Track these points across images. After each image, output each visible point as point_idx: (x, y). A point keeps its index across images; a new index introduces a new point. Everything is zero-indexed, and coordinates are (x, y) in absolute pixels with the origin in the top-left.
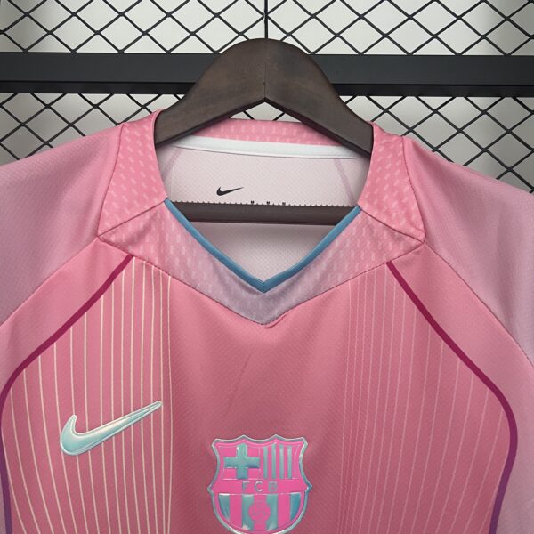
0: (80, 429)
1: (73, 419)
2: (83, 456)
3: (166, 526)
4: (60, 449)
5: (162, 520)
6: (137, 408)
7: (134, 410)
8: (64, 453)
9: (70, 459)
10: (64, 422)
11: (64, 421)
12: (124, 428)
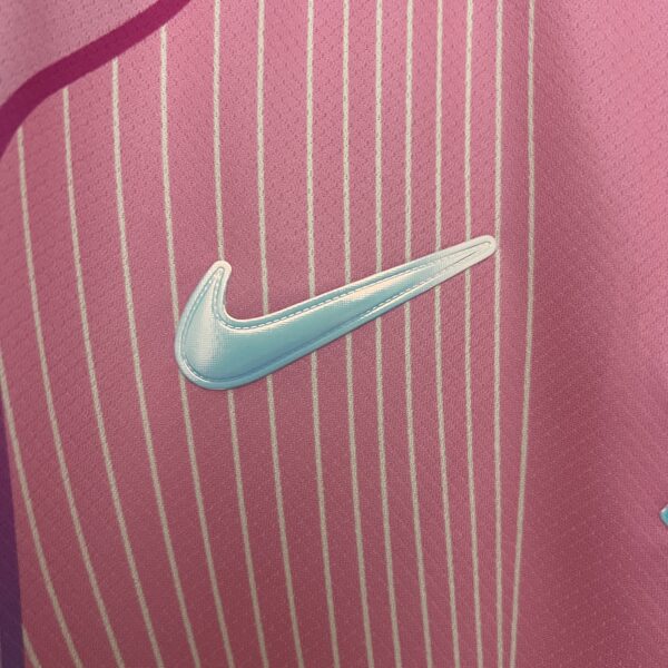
0: (241, 304)
1: (220, 273)
2: (249, 390)
3: (507, 629)
4: (176, 367)
5: (494, 611)
6: (423, 248)
7: (414, 257)
8: (188, 381)
9: (207, 399)
10: (189, 281)
11: (190, 279)
12: (383, 307)
